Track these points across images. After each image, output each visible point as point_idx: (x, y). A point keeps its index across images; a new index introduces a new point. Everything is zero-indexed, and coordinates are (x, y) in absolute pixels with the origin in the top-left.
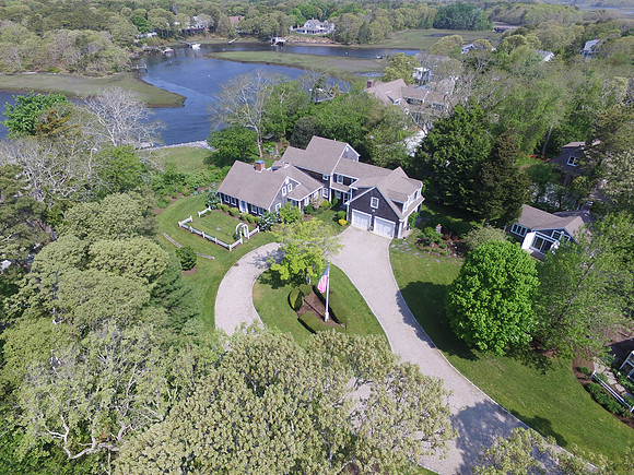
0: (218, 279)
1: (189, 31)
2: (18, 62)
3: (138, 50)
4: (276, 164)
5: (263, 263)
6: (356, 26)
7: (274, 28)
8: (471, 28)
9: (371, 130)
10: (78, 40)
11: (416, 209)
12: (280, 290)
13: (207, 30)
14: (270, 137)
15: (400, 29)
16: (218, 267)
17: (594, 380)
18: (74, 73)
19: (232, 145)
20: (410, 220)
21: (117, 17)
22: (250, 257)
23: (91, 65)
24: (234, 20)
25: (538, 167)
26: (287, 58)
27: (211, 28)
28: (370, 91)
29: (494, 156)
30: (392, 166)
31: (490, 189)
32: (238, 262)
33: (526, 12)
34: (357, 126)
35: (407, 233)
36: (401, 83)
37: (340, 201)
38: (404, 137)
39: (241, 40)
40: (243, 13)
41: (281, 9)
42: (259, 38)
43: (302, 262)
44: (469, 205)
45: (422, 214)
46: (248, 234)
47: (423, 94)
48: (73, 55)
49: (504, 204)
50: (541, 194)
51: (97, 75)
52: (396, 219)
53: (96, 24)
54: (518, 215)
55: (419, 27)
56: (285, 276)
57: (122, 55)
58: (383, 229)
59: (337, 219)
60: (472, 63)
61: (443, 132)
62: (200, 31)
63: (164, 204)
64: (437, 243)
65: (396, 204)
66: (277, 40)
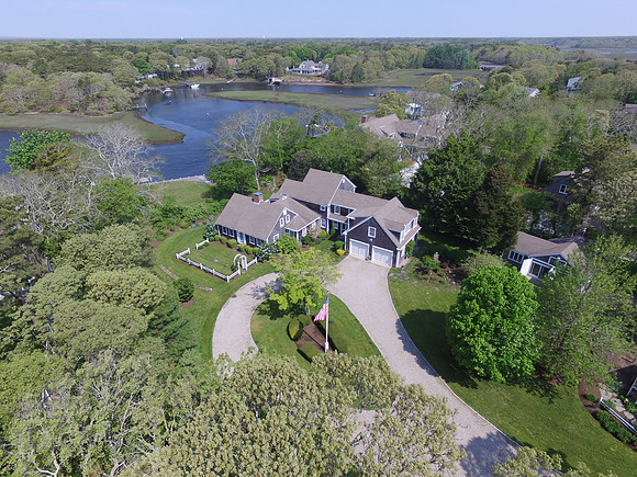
0: (215, 311)
1: (188, 72)
2: (21, 102)
3: (138, 90)
4: (273, 196)
5: (261, 294)
6: (350, 66)
7: (270, 69)
8: (459, 68)
9: (366, 161)
10: (80, 81)
11: (413, 238)
12: (278, 321)
13: (205, 71)
14: (268, 170)
15: (392, 69)
16: (215, 298)
17: (602, 408)
18: (75, 113)
19: (230, 178)
20: (407, 249)
21: (119, 60)
22: (248, 288)
23: (92, 105)
24: (232, 62)
25: (531, 195)
26: (283, 97)
27: (209, 69)
28: (365, 125)
29: (487, 184)
30: (388, 196)
31: (485, 217)
32: (236, 293)
33: (510, 53)
34: (353, 159)
35: (405, 262)
36: (394, 117)
37: (338, 232)
38: (400, 168)
39: (239, 80)
40: (241, 56)
41: (277, 52)
42: (256, 78)
43: (300, 292)
44: (466, 234)
45: (419, 243)
46: (246, 265)
47: (416, 128)
48: (76, 95)
49: (500, 232)
50: (535, 222)
51: (97, 114)
52: (393, 248)
53: (99, 67)
54: (514, 242)
55: (410, 66)
56: (284, 306)
57: (123, 95)
58: (381, 258)
59: (334, 249)
60: (462, 99)
61: (437, 163)
62: (199, 73)
63: (162, 237)
64: (435, 271)
65: (393, 233)
66: (274, 80)
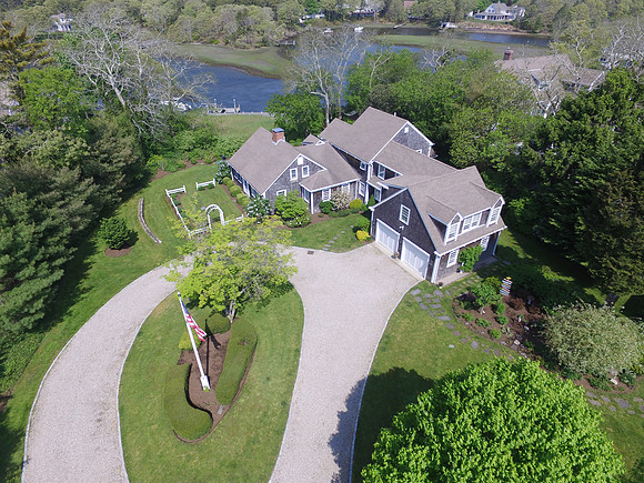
1: (358, 14)
3: (300, 29)
6: (553, 10)
7: (448, 12)
13: (376, 14)
24: (408, 4)
27: (381, 12)
39: (409, 25)
42: (429, 23)
62: (369, 15)
66: (448, 25)
